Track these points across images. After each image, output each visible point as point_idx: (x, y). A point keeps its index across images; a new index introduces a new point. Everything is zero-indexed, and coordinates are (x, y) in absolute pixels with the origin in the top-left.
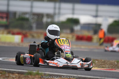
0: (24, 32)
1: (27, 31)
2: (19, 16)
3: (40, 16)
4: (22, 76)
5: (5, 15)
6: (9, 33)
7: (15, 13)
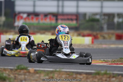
0: (95, 33)
1: (98, 32)
2: (89, 17)
3: (111, 16)
4: (90, 76)
5: (74, 17)
6: (79, 35)
7: (85, 15)
